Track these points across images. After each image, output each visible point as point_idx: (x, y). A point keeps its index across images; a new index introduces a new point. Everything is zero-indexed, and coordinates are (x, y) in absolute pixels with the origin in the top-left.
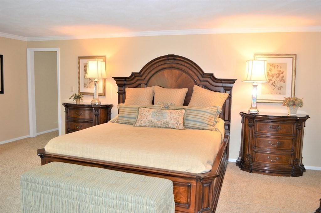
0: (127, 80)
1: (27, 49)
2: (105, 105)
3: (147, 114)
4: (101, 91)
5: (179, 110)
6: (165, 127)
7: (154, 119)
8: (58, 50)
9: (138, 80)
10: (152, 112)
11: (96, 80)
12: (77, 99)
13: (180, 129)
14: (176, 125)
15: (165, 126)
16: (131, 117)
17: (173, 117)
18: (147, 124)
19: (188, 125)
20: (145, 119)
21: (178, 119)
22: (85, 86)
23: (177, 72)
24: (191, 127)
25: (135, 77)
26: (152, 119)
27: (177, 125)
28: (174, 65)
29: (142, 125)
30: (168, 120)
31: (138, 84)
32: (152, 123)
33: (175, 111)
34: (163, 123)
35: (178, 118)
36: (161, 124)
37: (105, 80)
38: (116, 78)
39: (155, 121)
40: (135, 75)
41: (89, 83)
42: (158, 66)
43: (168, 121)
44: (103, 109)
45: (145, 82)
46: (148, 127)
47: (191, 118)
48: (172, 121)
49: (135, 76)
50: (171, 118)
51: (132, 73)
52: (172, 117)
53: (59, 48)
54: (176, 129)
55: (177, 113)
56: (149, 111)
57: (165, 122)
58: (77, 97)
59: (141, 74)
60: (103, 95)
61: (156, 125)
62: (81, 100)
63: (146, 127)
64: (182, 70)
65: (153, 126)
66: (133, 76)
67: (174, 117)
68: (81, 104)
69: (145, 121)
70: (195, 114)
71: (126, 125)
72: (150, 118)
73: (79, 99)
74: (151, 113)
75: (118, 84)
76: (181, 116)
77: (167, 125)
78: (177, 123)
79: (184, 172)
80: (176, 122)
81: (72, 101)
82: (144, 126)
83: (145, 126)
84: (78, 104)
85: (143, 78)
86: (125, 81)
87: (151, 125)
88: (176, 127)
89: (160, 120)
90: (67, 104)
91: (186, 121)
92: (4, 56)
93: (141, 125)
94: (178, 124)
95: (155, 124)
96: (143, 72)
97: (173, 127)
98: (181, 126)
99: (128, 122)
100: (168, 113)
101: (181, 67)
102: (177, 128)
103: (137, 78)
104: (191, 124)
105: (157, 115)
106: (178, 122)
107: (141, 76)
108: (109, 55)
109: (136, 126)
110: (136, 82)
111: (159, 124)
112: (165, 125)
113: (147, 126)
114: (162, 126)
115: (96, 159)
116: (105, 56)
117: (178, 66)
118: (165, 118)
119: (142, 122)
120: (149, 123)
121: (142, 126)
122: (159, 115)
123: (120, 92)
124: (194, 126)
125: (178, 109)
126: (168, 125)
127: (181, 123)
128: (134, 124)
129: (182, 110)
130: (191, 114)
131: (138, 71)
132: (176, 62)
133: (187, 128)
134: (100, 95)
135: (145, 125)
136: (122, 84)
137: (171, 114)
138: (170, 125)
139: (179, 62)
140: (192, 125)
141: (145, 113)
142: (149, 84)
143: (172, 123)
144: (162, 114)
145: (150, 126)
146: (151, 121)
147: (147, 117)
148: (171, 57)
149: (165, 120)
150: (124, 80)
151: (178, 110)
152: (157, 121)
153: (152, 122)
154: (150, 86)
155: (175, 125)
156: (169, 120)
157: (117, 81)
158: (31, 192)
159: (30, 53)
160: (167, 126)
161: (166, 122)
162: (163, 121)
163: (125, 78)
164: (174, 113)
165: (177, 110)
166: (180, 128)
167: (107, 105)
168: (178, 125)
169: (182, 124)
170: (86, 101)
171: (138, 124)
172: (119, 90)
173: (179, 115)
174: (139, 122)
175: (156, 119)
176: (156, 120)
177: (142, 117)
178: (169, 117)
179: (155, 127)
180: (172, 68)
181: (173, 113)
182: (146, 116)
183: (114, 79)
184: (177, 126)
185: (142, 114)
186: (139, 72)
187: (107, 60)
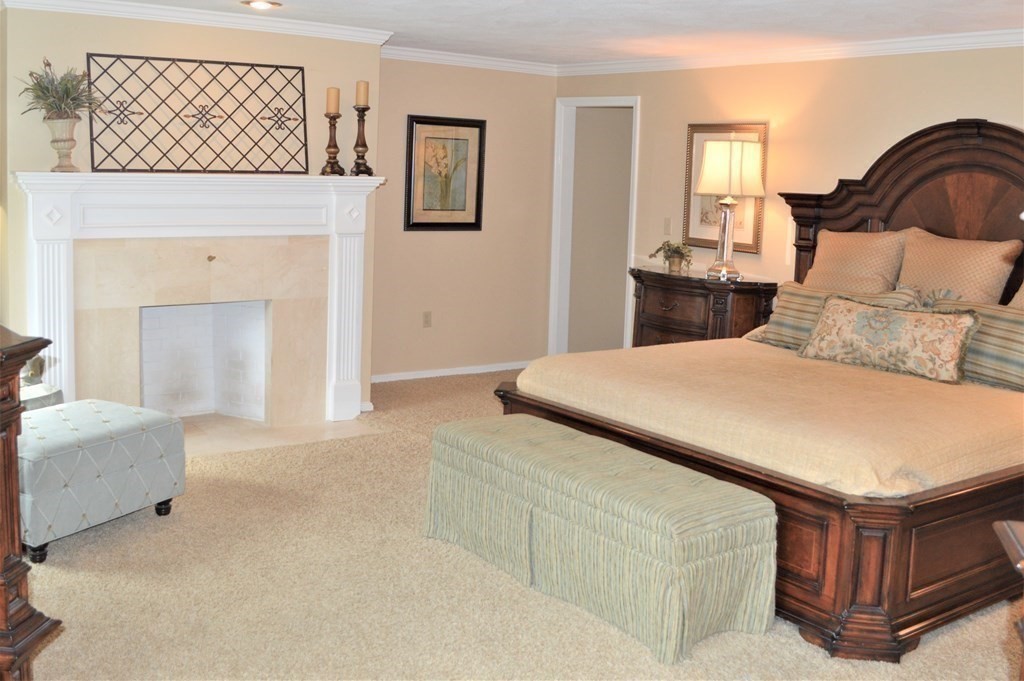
0: (825, 203)
1: (558, 100)
2: (750, 284)
3: (841, 320)
4: (747, 238)
5: (951, 317)
6: (893, 367)
7: (859, 338)
8: (636, 104)
9: (860, 205)
10: (859, 314)
11: (728, 201)
12: (671, 259)
13: (944, 382)
14: (930, 365)
15: (895, 365)
16: (803, 325)
17: (923, 336)
18: (839, 352)
19: (979, 370)
20: (834, 337)
21: (937, 344)
22: (704, 219)
23: (991, 181)
24: (991, 379)
25: (851, 194)
26: (855, 337)
27: (935, 364)
28: (980, 157)
29: (825, 354)
30: (904, 344)
31: (859, 219)
32: (854, 350)
33: (933, 319)
34: (886, 355)
35: (941, 341)
36: (882, 358)
37: (760, 201)
38: (790, 198)
39: (864, 345)
40: (852, 188)
41: (714, 209)
42: (928, 159)
43: (905, 348)
44: (741, 297)
45: (880, 212)
46: (842, 361)
47: (991, 346)
48: (918, 352)
49: (849, 191)
50: (915, 341)
51: (841, 181)
52: (918, 335)
53: (639, 98)
54: (930, 379)
55: (941, 324)
56: (849, 311)
57: (895, 352)
58: (674, 253)
59: (870, 184)
60: (754, 249)
61: (866, 360)
62: (684, 263)
63: (836, 361)
64: (1006, 174)
65: (858, 361)
66: (845, 192)
67: (926, 339)
68: (684, 275)
69: (832, 341)
70: (1008, 335)
71: (787, 350)
72: (848, 335)
73: (677, 260)
74: (853, 316)
75: (797, 217)
76: (950, 336)
77: (899, 360)
78: (932, 360)
79: (821, 486)
80: (931, 356)
81: (659, 265)
82: (830, 359)
83: (833, 359)
84: (674, 274)
85: (875, 198)
86: (819, 206)
87: (850, 356)
88: (931, 372)
89: (877, 344)
90: (639, 270)
91: (970, 357)
92: (488, 124)
93: (820, 353)
94: (938, 362)
95: (862, 356)
96: (875, 177)
97: (920, 371)
98: (949, 371)
99: (792, 341)
100: (907, 323)
101: (1005, 162)
102: (933, 376)
103: (856, 199)
104: (988, 367)
105: (870, 325)
106: (938, 355)
107: (871, 192)
108: (779, 119)
109: (806, 357)
110: (853, 211)
111: (875, 356)
112: (892, 360)
113: (838, 358)
114: (885, 364)
115: (622, 421)
116: (765, 124)
117: (994, 160)
118: (895, 339)
119: (824, 344)
120: (845, 350)
121: (824, 359)
122: (878, 325)
123: (803, 243)
124: (999, 375)
125: (950, 313)
126: (904, 363)
127: (946, 359)
128: (801, 348)
129: (959, 318)
130: (993, 332)
131: (858, 174)
132: (989, 145)
133: (973, 380)
134: (739, 248)
135: (832, 354)
136: (809, 218)
137: (916, 326)
138: (911, 365)
139: (998, 146)
140: (992, 373)
141: (836, 316)
142: (894, 221)
143: (915, 357)
144: (889, 323)
145: (846, 360)
146: (852, 345)
147: (839, 329)
148: (968, 127)
149: (896, 344)
150: (813, 202)
151: (944, 317)
152: (870, 347)
153: (854, 346)
154: (897, 229)
155: (926, 367)
156: (907, 346)
157: (793, 206)
158: (449, 469)
159: (564, 114)
160: (900, 364)
161: (898, 352)
162: (888, 349)
163: (819, 198)
164: (928, 323)
165: (944, 313)
166: (942, 378)
167: (756, 284)
168: (937, 366)
169: (951, 366)
170: (698, 266)
171: (811, 351)
172: (799, 237)
173: (945, 331)
174: (816, 342)
175: (867, 340)
176: (865, 343)
177: (826, 329)
178: (909, 336)
179: (864, 364)
180: (976, 166)
181: (924, 324)
182: (838, 325)
183: (783, 200)
184: (933, 369)
185: (828, 317)
186: (860, 177)
187: (772, 135)
